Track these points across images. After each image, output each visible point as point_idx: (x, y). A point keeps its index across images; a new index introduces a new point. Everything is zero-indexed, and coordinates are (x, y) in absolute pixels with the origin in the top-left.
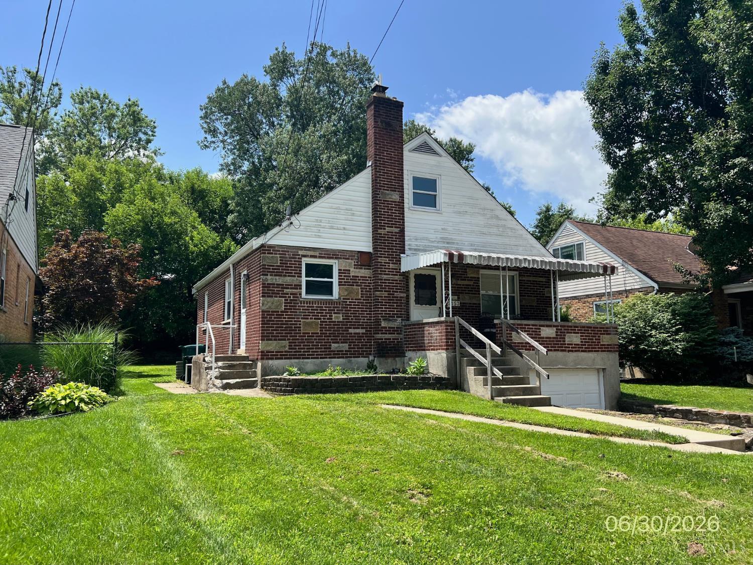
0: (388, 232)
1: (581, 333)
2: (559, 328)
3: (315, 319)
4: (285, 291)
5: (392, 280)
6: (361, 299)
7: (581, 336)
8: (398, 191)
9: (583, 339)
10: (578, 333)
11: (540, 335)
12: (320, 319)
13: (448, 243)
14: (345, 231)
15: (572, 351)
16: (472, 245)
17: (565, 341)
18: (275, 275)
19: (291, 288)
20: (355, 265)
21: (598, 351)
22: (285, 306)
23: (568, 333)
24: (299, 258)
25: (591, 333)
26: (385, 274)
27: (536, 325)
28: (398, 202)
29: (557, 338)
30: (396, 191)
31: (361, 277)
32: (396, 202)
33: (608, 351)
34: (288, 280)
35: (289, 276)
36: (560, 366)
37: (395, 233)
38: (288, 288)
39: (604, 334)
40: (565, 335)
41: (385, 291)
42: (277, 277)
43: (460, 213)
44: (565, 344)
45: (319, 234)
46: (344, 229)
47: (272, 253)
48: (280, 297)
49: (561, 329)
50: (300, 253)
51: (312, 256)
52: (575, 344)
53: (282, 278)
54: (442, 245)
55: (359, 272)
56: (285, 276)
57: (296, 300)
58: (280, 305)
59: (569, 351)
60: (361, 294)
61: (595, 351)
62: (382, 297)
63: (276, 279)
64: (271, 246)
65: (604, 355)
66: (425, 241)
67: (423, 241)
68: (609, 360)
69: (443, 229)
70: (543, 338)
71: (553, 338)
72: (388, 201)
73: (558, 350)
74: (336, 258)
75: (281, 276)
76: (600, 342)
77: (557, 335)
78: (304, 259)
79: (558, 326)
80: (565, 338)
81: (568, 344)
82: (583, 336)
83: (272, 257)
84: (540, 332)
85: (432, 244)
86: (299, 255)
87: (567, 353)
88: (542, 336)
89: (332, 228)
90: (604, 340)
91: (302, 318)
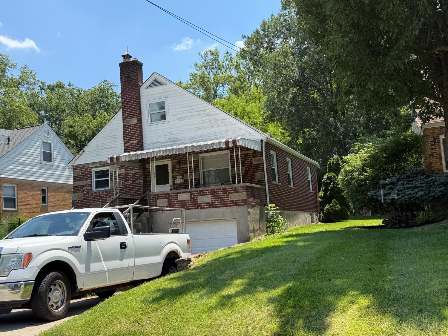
0: (131, 144)
1: (211, 194)
2: (193, 193)
3: (98, 202)
4: (84, 188)
5: (134, 173)
6: (122, 187)
7: (211, 197)
8: (136, 117)
9: (213, 198)
10: (209, 195)
11: (177, 199)
12: (101, 201)
13: (174, 141)
14: (111, 149)
15: (204, 208)
16: (191, 139)
17: (197, 202)
18: (79, 181)
19: (86, 187)
20: (118, 167)
21: (227, 206)
22: (84, 197)
23: (199, 195)
24: (89, 170)
25: (220, 194)
26: (130, 170)
27: (175, 193)
28: (137, 124)
29: (191, 200)
30: (135, 117)
31: (122, 174)
32: (135, 124)
33: (236, 205)
34: (85, 182)
35: (85, 180)
36: (194, 220)
37: (135, 143)
38: (85, 187)
39: (233, 193)
40: (197, 198)
41: (130, 181)
42: (80, 182)
43: (181, 118)
44: (198, 204)
45: (98, 154)
46: (111, 147)
47: (77, 170)
48: (81, 192)
49: (195, 194)
50: (90, 166)
51: (96, 167)
52: (206, 203)
53: (82, 182)
54: (169, 144)
55: (120, 171)
56: (83, 180)
57: (89, 193)
58: (82, 196)
59: (201, 208)
60: (122, 184)
61: (224, 206)
62: (129, 184)
63: (79, 183)
64: (77, 166)
65: (234, 208)
66: (159, 144)
67: (157, 144)
68: (238, 212)
69: (170, 133)
70: (180, 201)
71: (188, 200)
72: (130, 125)
73: (192, 209)
74: (108, 166)
75: (81, 181)
76: (228, 199)
77: (190, 198)
78: (92, 169)
79: (192, 192)
80: (197, 200)
81: (200, 204)
82: (213, 196)
83: (77, 171)
84: (177, 197)
85: (163, 145)
86: (89, 168)
87: (200, 210)
88: (179, 200)
89: (105, 148)
90: (232, 197)
91: (92, 202)
